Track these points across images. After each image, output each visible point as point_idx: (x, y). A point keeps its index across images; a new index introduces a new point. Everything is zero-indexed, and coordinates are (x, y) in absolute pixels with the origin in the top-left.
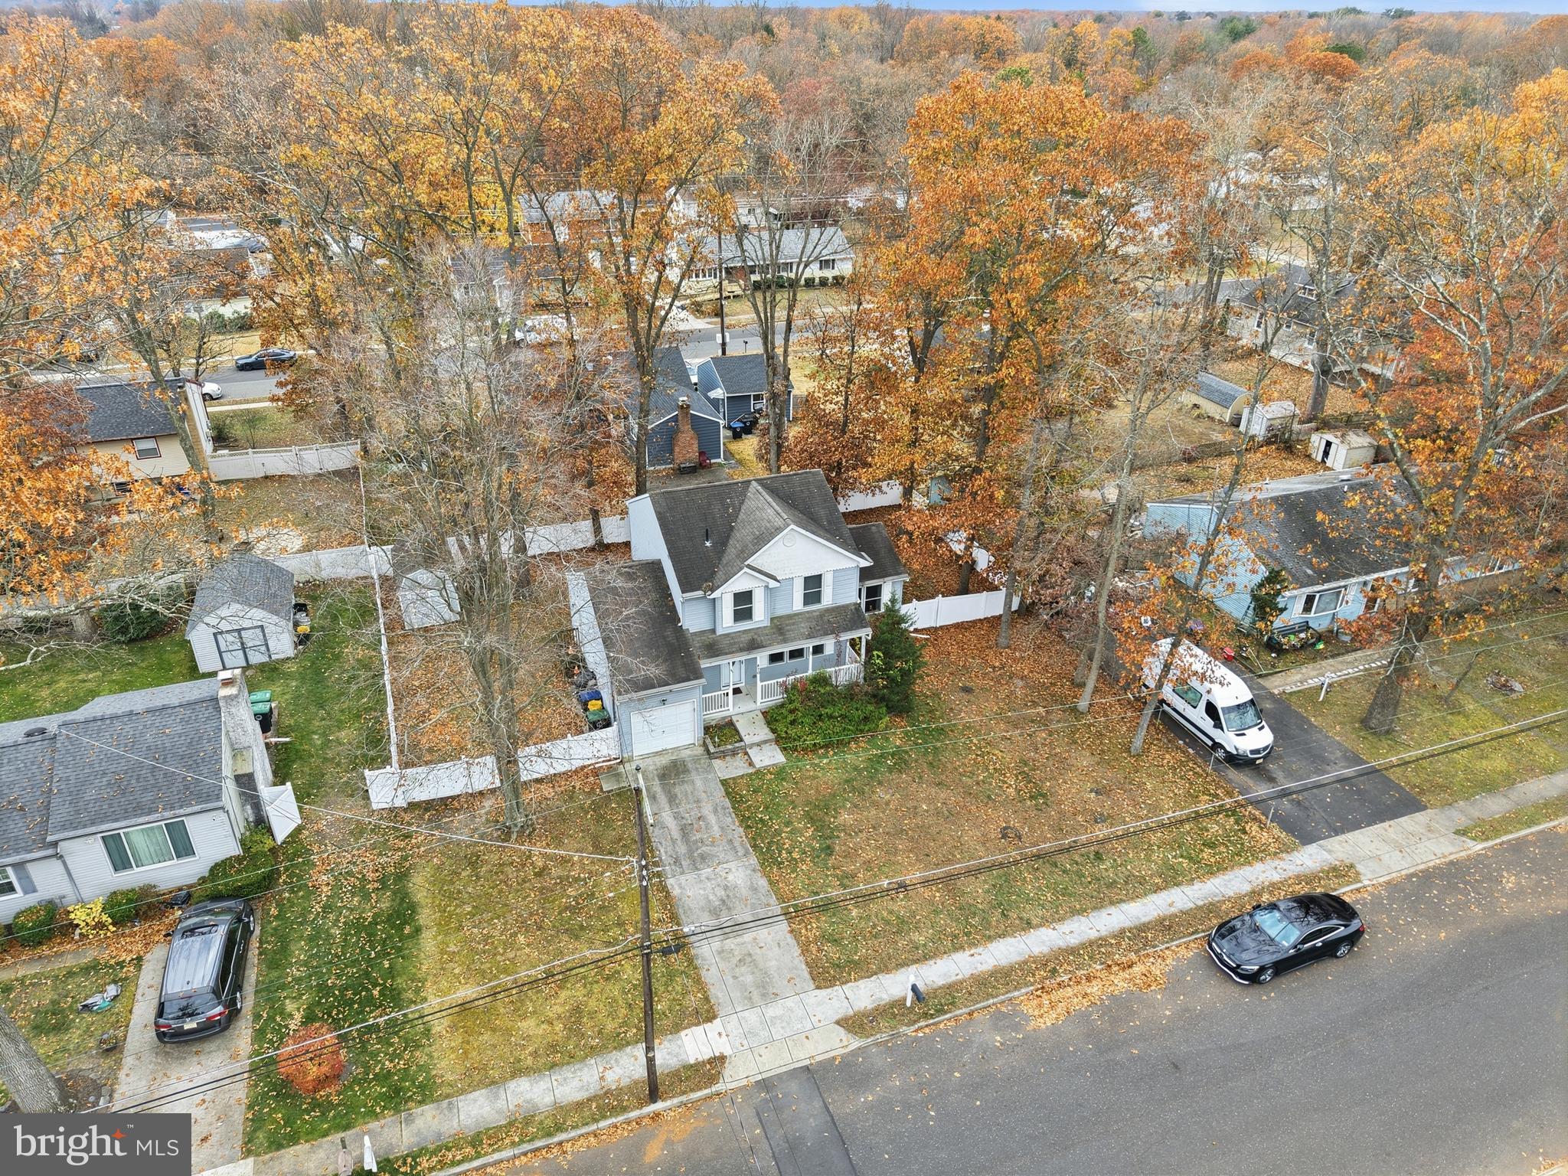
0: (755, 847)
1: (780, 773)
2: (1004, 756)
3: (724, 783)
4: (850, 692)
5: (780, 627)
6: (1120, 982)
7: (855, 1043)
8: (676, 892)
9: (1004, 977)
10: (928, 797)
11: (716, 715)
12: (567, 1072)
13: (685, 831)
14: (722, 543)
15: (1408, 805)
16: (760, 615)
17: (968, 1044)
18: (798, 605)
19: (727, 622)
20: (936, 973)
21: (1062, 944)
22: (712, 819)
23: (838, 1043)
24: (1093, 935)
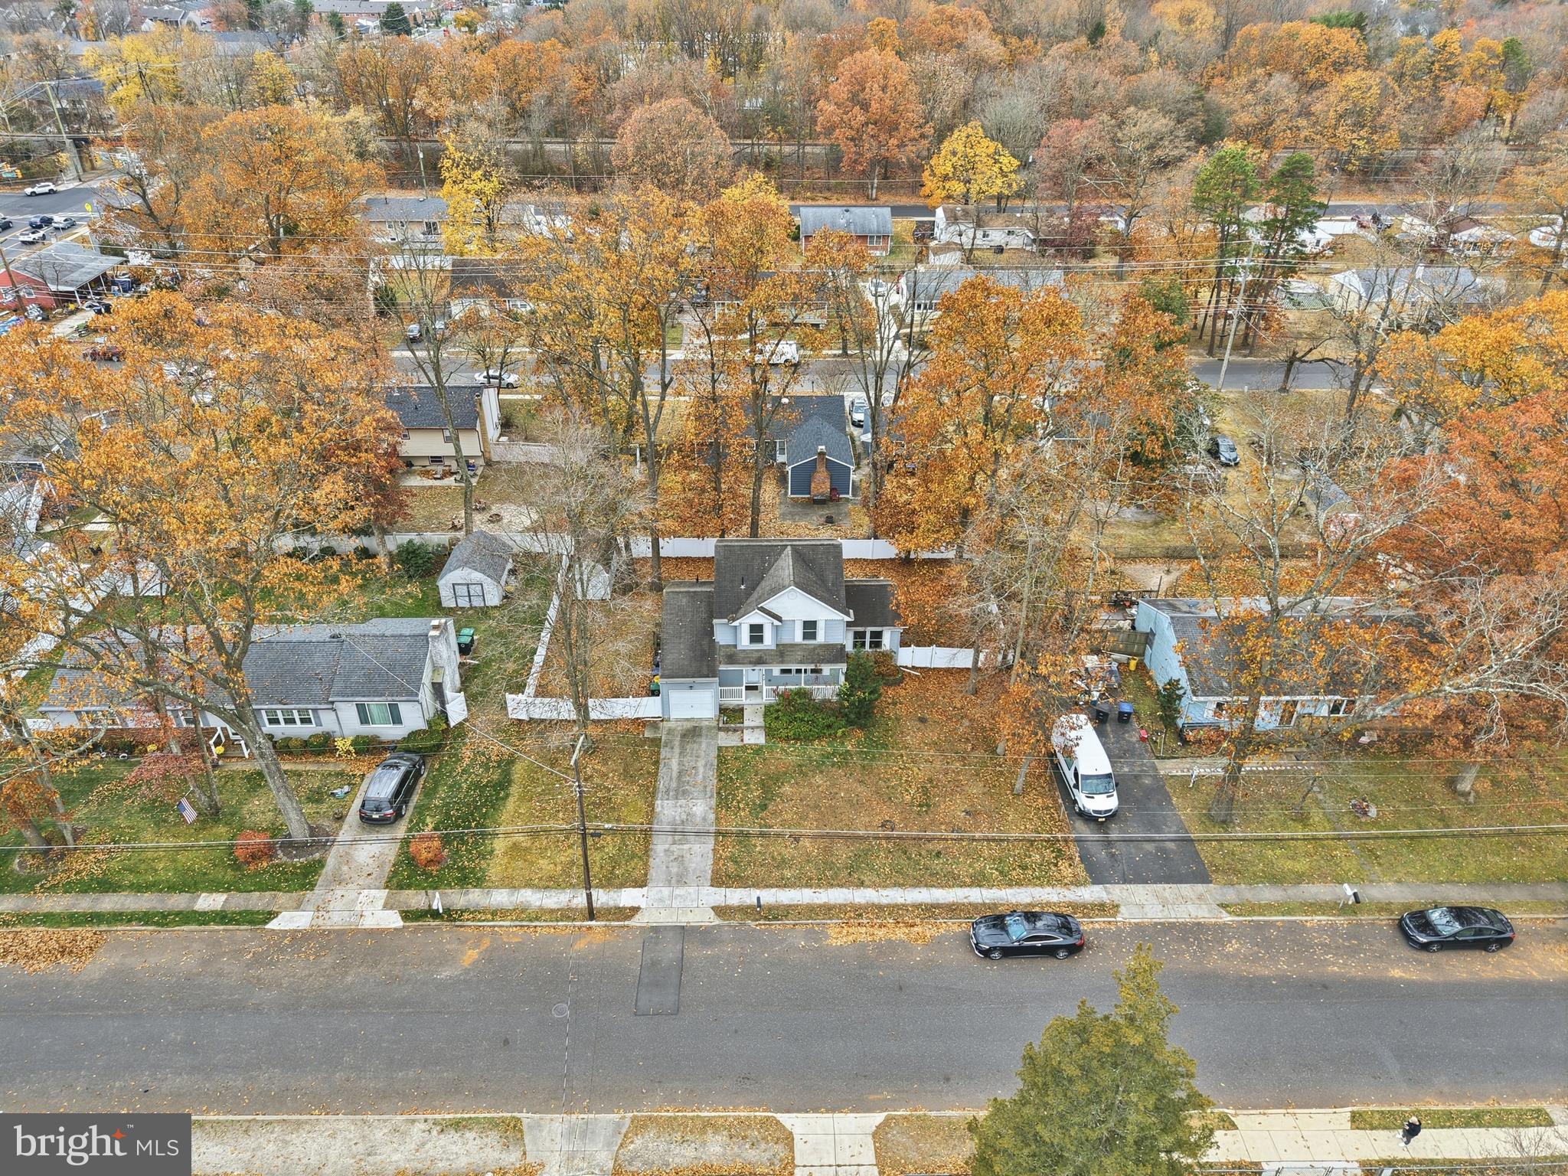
0: (719, 793)
1: (758, 750)
2: (920, 772)
3: (720, 749)
4: (823, 706)
5: (783, 652)
6: (901, 933)
7: (717, 922)
8: (658, 809)
9: (828, 910)
10: (849, 786)
11: (732, 702)
12: (553, 893)
13: (680, 773)
14: (753, 588)
15: (1201, 876)
16: (769, 641)
17: (782, 941)
18: (798, 637)
19: (744, 641)
20: (770, 896)
21: (876, 901)
22: (701, 770)
23: (709, 919)
24: (901, 901)
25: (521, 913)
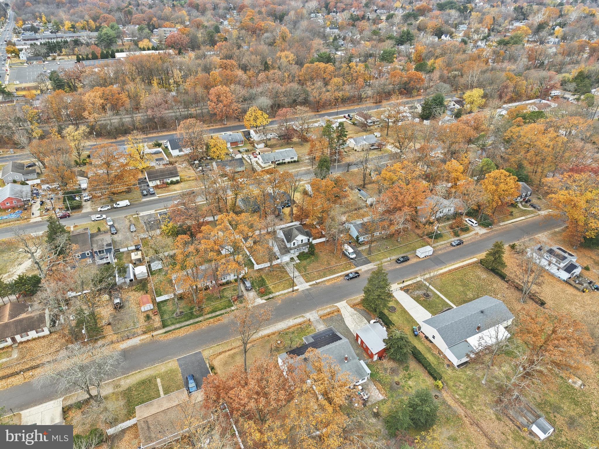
0: (298, 271)
1: (299, 263)
2: (325, 260)
3: (293, 264)
4: (307, 253)
5: (298, 246)
6: (335, 281)
7: (311, 287)
8: (290, 275)
9: (324, 281)
10: (316, 265)
11: (291, 257)
12: (284, 291)
13: (290, 270)
14: (291, 236)
15: (370, 262)
16: (296, 245)
17: (321, 287)
18: (300, 243)
19: (292, 246)
20: (317, 281)
21: (330, 278)
22: (293, 268)
23: (309, 287)
24: (333, 277)
25: (282, 294)
